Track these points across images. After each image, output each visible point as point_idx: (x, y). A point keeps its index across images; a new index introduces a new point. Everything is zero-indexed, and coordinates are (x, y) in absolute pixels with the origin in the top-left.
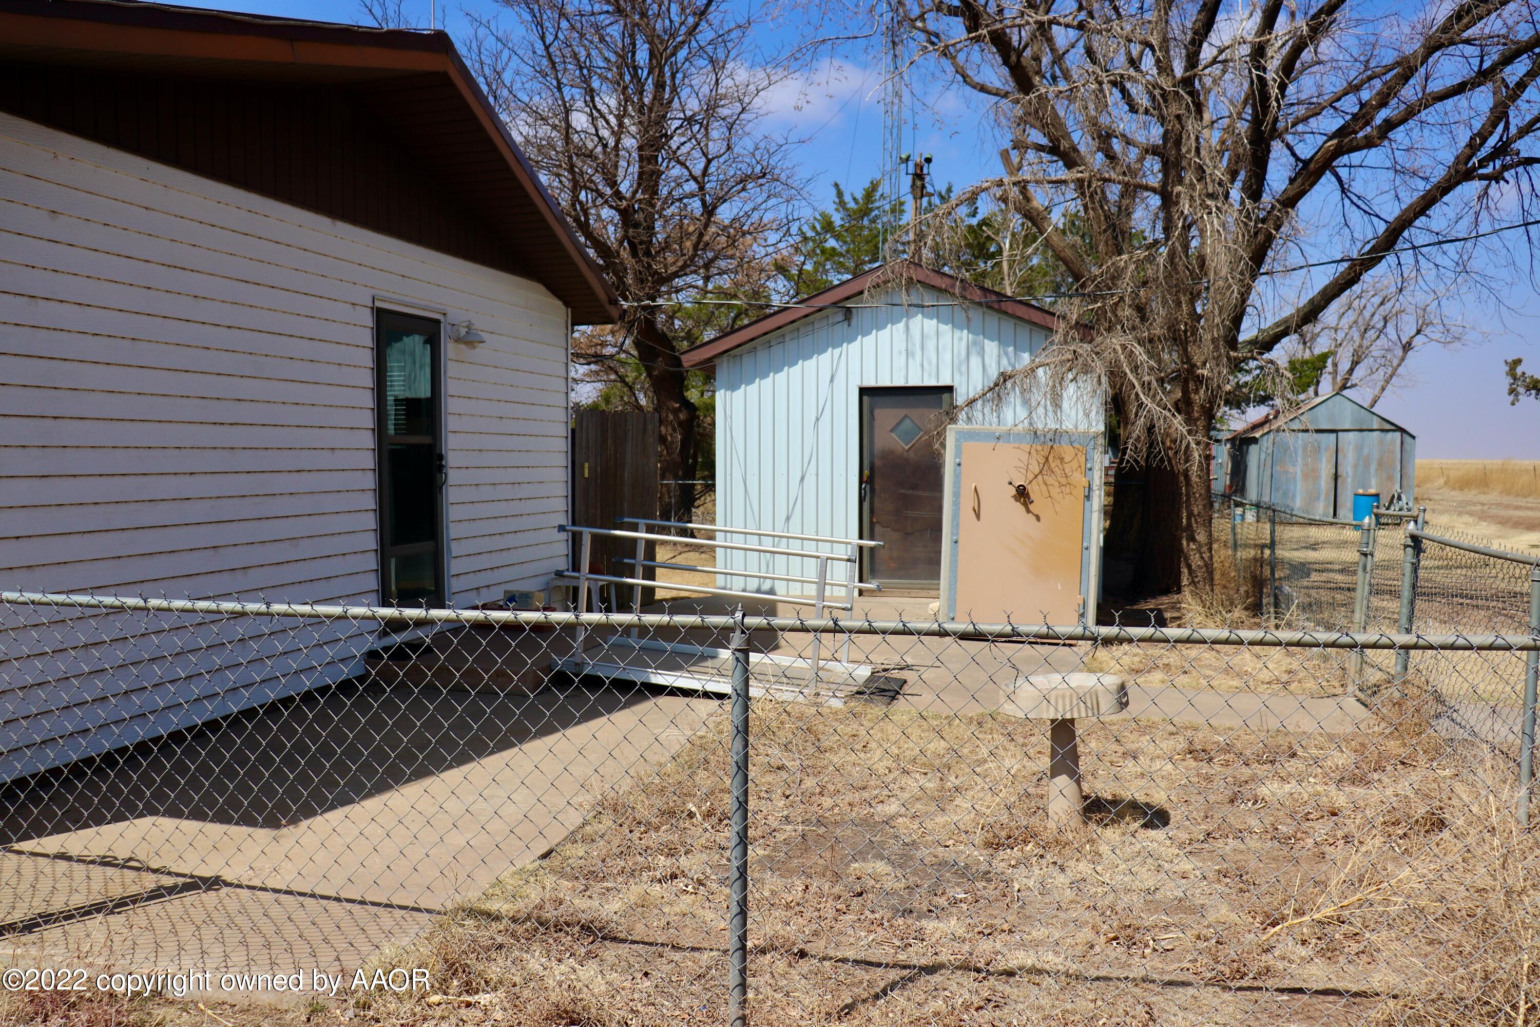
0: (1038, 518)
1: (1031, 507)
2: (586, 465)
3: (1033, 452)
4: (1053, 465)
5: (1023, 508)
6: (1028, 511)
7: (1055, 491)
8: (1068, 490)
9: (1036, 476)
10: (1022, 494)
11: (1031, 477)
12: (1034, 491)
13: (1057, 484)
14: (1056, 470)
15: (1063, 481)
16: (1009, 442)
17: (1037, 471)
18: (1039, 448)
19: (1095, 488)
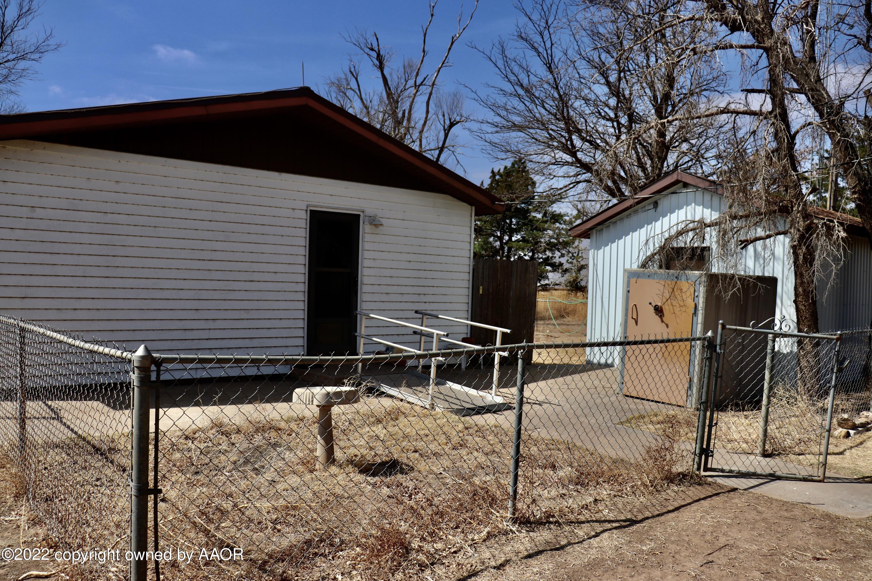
0: (667, 326)
1: (664, 319)
2: (481, 287)
3: (666, 285)
4: (676, 293)
5: (659, 319)
6: (662, 321)
7: (677, 309)
8: (684, 309)
9: (667, 300)
10: (659, 311)
11: (665, 300)
12: (666, 309)
13: (678, 305)
14: (678, 296)
15: (682, 304)
16: (654, 279)
17: (668, 297)
18: (669, 283)
19: (700, 309)
